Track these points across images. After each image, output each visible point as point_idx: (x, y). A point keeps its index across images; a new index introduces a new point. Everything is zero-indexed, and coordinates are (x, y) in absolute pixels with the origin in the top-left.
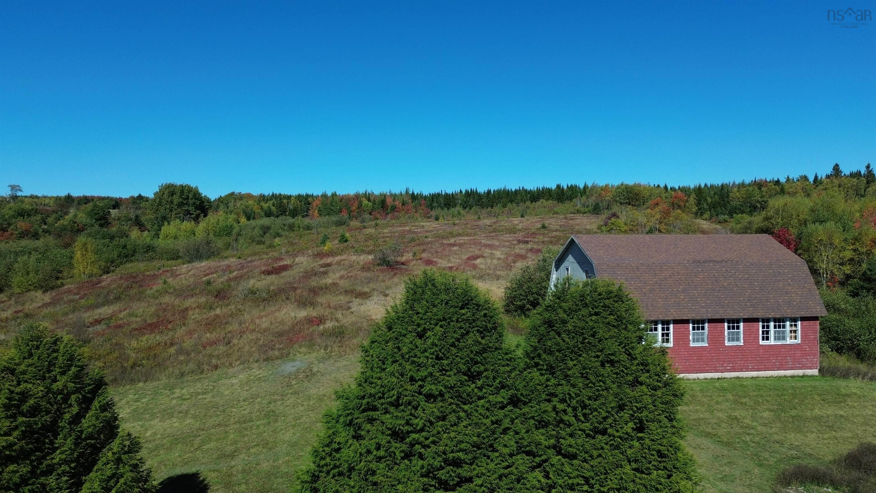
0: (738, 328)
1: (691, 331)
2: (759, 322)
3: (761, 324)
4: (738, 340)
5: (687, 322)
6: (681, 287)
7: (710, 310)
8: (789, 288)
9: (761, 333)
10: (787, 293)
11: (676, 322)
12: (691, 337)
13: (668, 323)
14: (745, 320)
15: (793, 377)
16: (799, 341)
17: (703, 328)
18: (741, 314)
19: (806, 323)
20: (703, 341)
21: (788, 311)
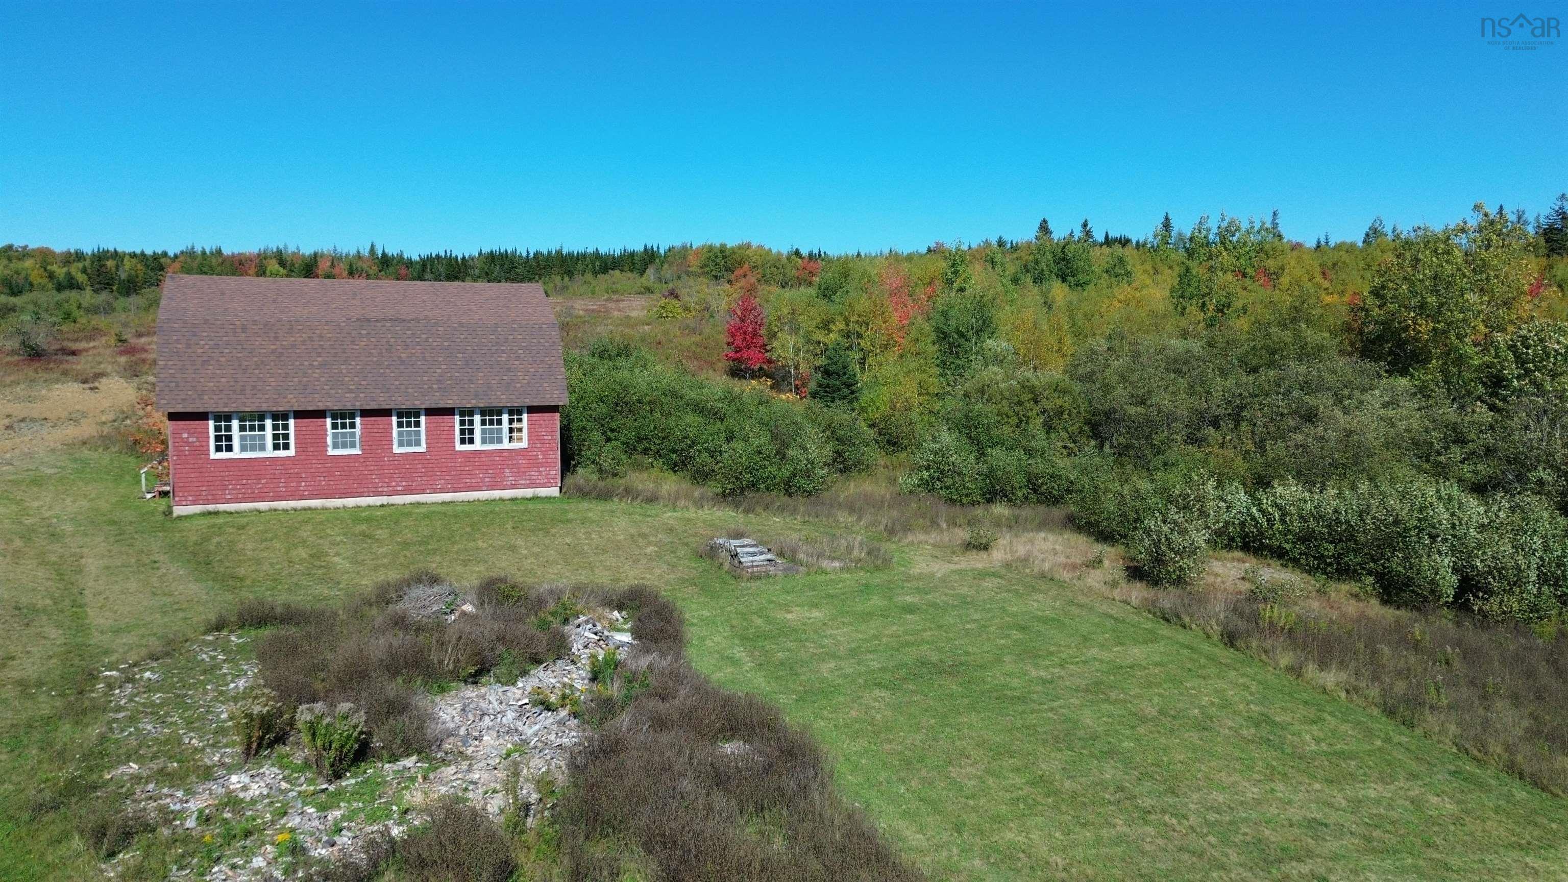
0: (417, 424)
1: (330, 431)
2: (454, 415)
3: (457, 418)
4: (418, 443)
5: (321, 414)
6: (320, 359)
7: (361, 394)
8: (517, 363)
9: (457, 432)
11: (300, 415)
12: (329, 440)
13: (285, 416)
14: (429, 412)
15: (513, 500)
16: (524, 444)
17: (353, 425)
18: (418, 402)
19: (536, 416)
20: (353, 445)
21: (503, 397)
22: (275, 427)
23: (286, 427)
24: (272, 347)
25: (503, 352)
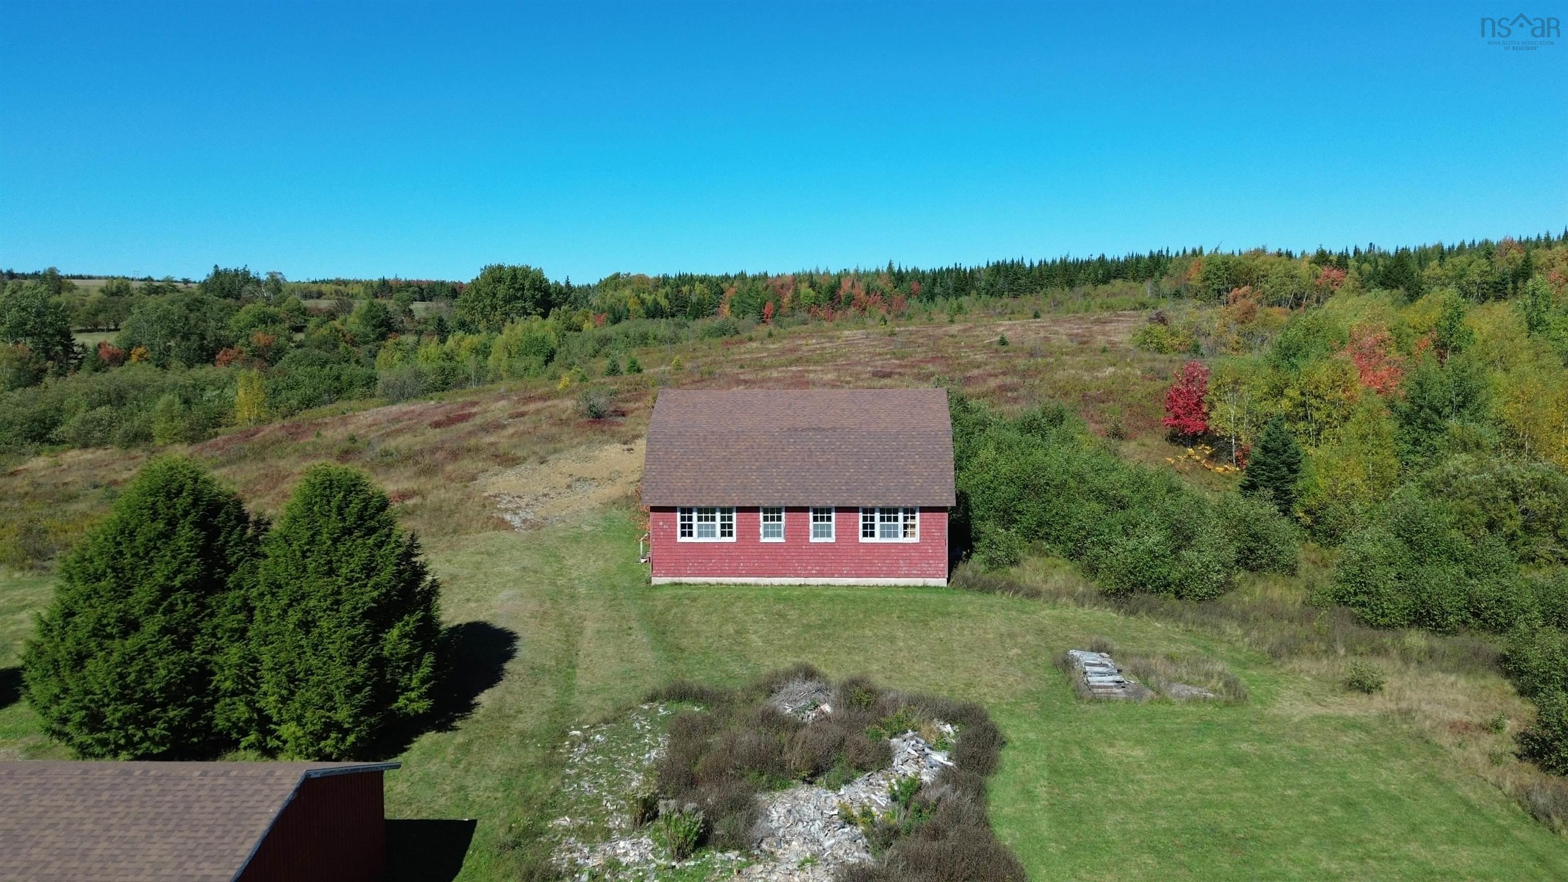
0: (829, 519)
1: (762, 523)
2: (858, 512)
3: (861, 515)
4: (829, 535)
5: (756, 509)
6: (757, 464)
7: (786, 495)
8: (913, 467)
9: (861, 527)
10: (906, 473)
11: (740, 510)
12: (761, 531)
13: (730, 510)
14: (839, 510)
15: (906, 587)
16: (916, 539)
17: (779, 519)
18: (829, 502)
19: (927, 515)
20: (779, 535)
21: (899, 498)
22: (723, 519)
23: (730, 519)
24: (724, 454)
25: (902, 457)
